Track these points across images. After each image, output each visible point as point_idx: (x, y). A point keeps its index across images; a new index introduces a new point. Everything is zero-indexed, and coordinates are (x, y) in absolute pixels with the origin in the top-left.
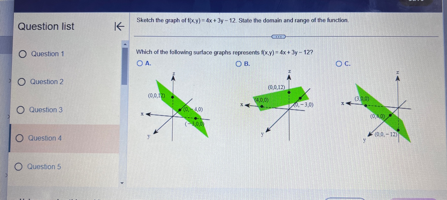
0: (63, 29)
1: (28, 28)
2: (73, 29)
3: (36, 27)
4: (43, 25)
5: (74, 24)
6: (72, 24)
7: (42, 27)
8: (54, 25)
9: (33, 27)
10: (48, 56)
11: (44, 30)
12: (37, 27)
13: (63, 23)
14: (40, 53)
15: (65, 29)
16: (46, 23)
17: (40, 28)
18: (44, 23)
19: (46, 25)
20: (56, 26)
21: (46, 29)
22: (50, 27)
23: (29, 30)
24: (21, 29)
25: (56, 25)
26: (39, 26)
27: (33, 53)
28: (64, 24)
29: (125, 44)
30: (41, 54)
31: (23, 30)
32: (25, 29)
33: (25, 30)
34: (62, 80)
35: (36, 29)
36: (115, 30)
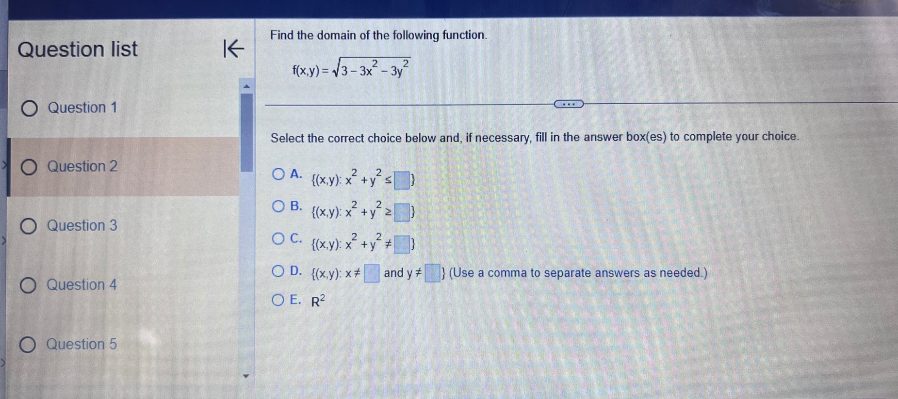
0: (113, 55)
1: (40, 52)
2: (135, 55)
3: (56, 50)
4: (71, 46)
5: (136, 44)
6: (133, 44)
7: (69, 50)
8: (95, 47)
9: (49, 51)
10: (83, 112)
11: (74, 56)
12: (59, 52)
13: (113, 42)
14: (66, 105)
15: (118, 55)
16: (78, 42)
17: (64, 54)
18: (72, 43)
19: (78, 46)
20: (99, 49)
21: (78, 56)
22: (86, 51)
23: (42, 58)
24: (25, 54)
25: (99, 46)
26: (64, 48)
27: (51, 106)
28: (116, 44)
29: (247, 87)
30: (68, 109)
31: (29, 57)
32: (34, 54)
33: (32, 57)
34: (114, 163)
35: (56, 54)
36: (225, 56)
